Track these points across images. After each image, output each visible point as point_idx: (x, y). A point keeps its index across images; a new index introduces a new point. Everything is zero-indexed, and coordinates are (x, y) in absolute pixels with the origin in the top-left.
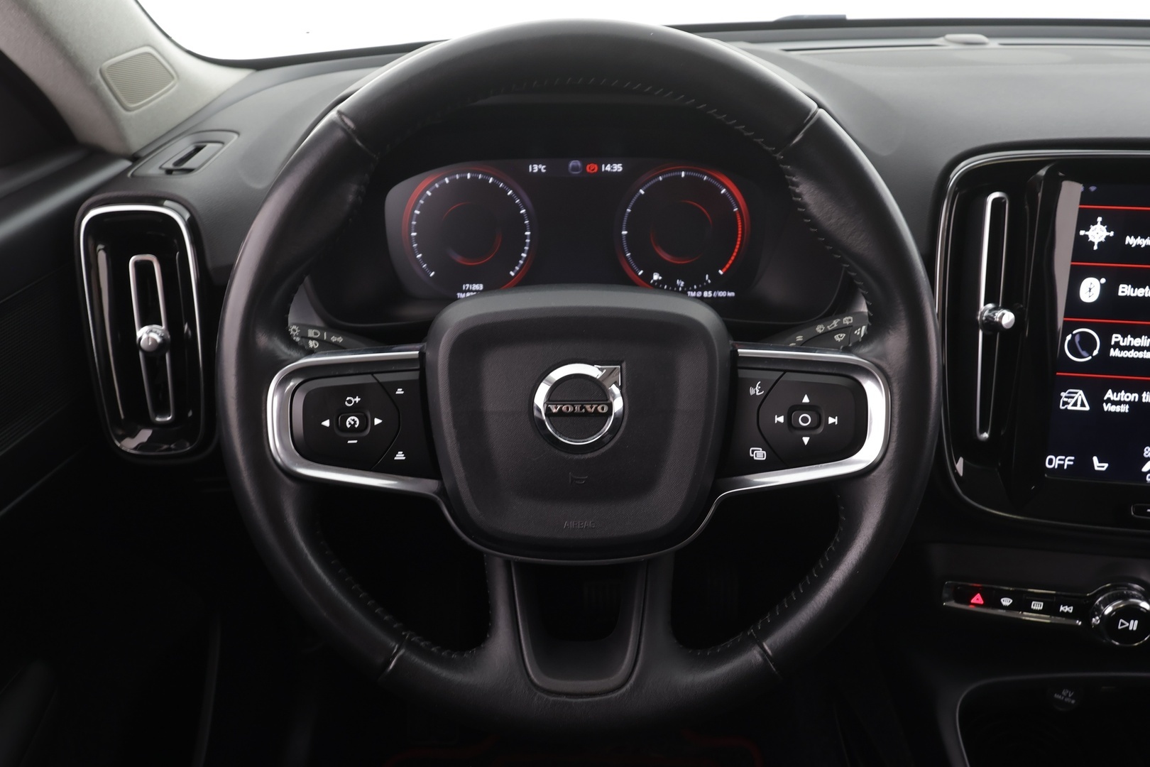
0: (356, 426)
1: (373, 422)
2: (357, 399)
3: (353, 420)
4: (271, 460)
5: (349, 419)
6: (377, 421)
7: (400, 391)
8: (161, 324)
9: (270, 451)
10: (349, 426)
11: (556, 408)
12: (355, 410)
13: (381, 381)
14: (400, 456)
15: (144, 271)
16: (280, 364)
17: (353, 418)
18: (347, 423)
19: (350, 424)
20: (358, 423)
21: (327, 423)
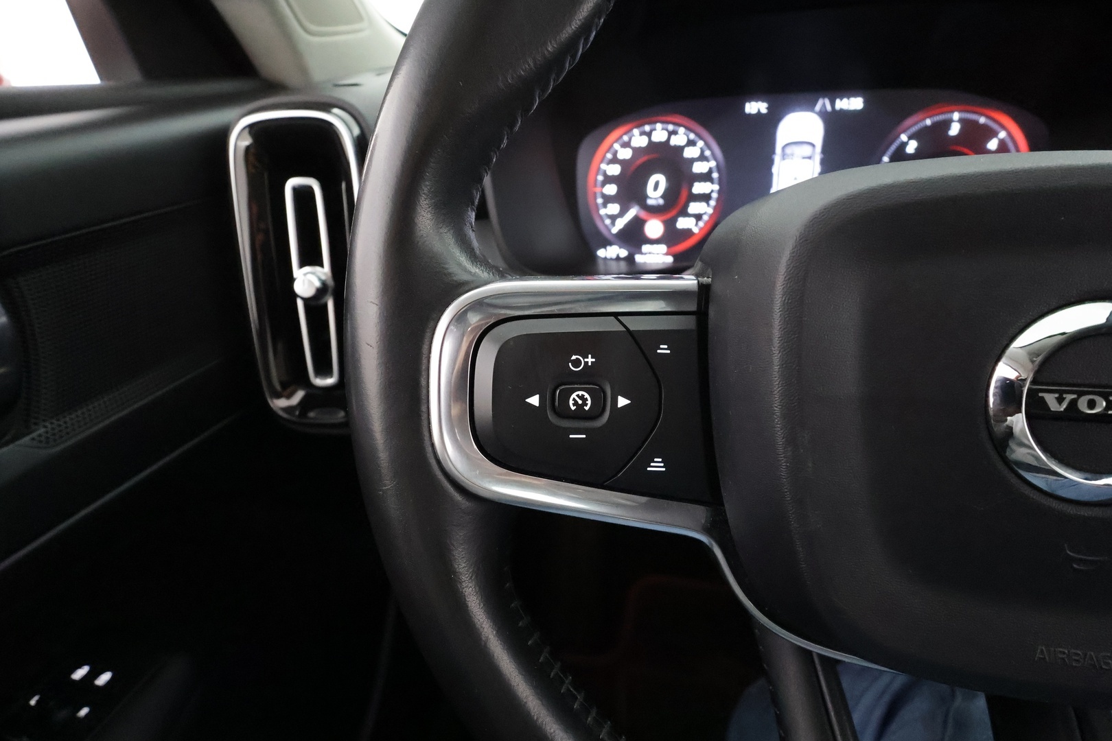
0: (587, 408)
1: (615, 401)
2: (590, 360)
3: (582, 397)
4: (433, 462)
5: (574, 396)
6: (622, 402)
7: (664, 350)
8: (321, 265)
9: (433, 445)
10: (573, 408)
11: (1060, 400)
12: (586, 379)
13: (631, 328)
14: (657, 466)
15: (304, 196)
16: (456, 289)
17: (580, 393)
18: (571, 402)
19: (576, 403)
20: (589, 402)
21: (534, 400)
